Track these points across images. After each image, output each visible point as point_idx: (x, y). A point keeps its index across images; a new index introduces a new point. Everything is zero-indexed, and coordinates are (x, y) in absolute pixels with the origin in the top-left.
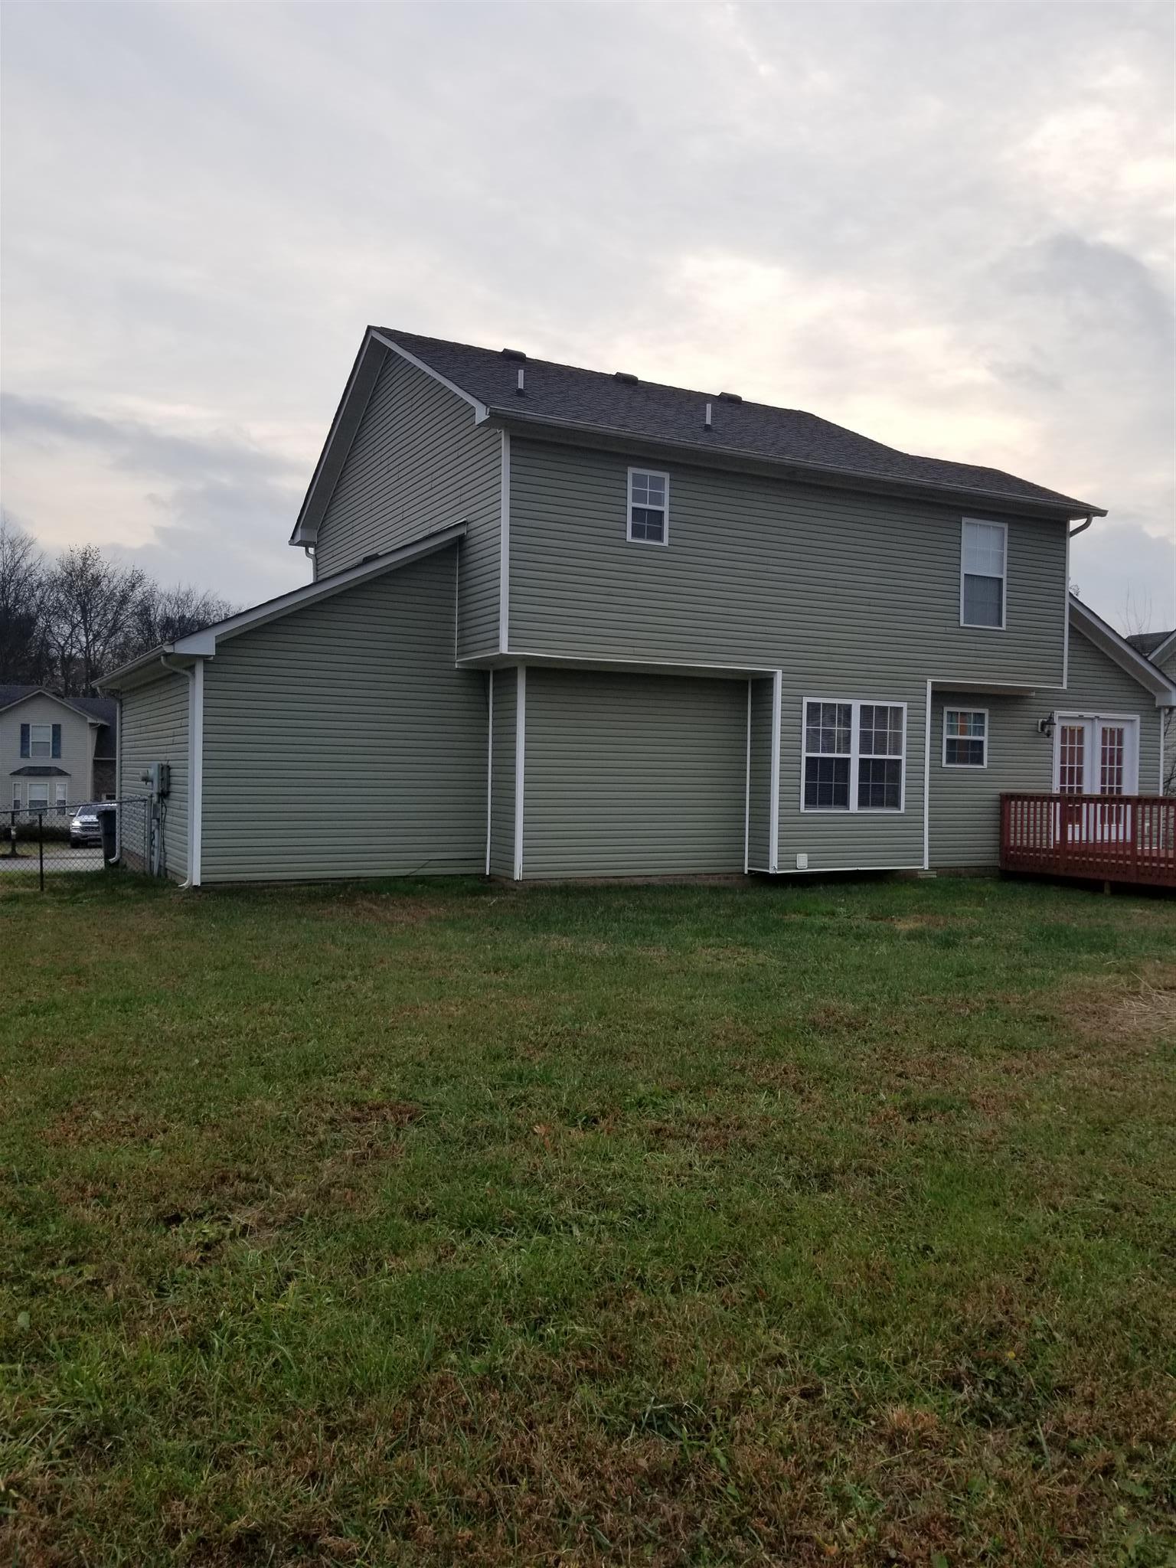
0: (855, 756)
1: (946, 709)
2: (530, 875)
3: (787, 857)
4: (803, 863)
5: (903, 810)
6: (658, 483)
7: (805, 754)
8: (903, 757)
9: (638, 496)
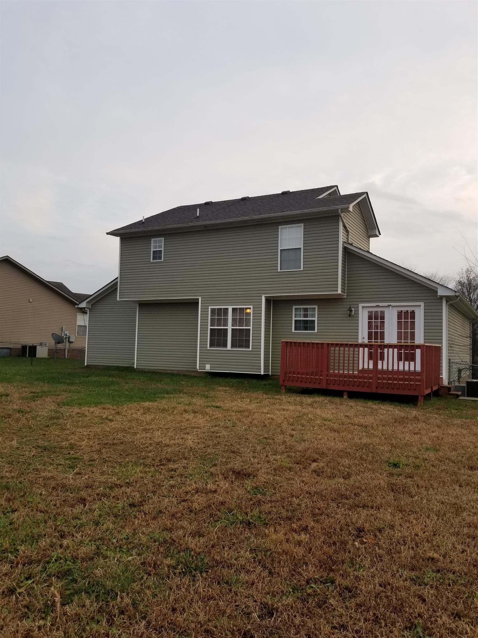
0: (230, 328)
1: (294, 307)
2: (138, 367)
3: (202, 366)
4: (208, 368)
5: (251, 349)
6: (160, 241)
7: (209, 327)
8: (251, 328)
9: (155, 247)
